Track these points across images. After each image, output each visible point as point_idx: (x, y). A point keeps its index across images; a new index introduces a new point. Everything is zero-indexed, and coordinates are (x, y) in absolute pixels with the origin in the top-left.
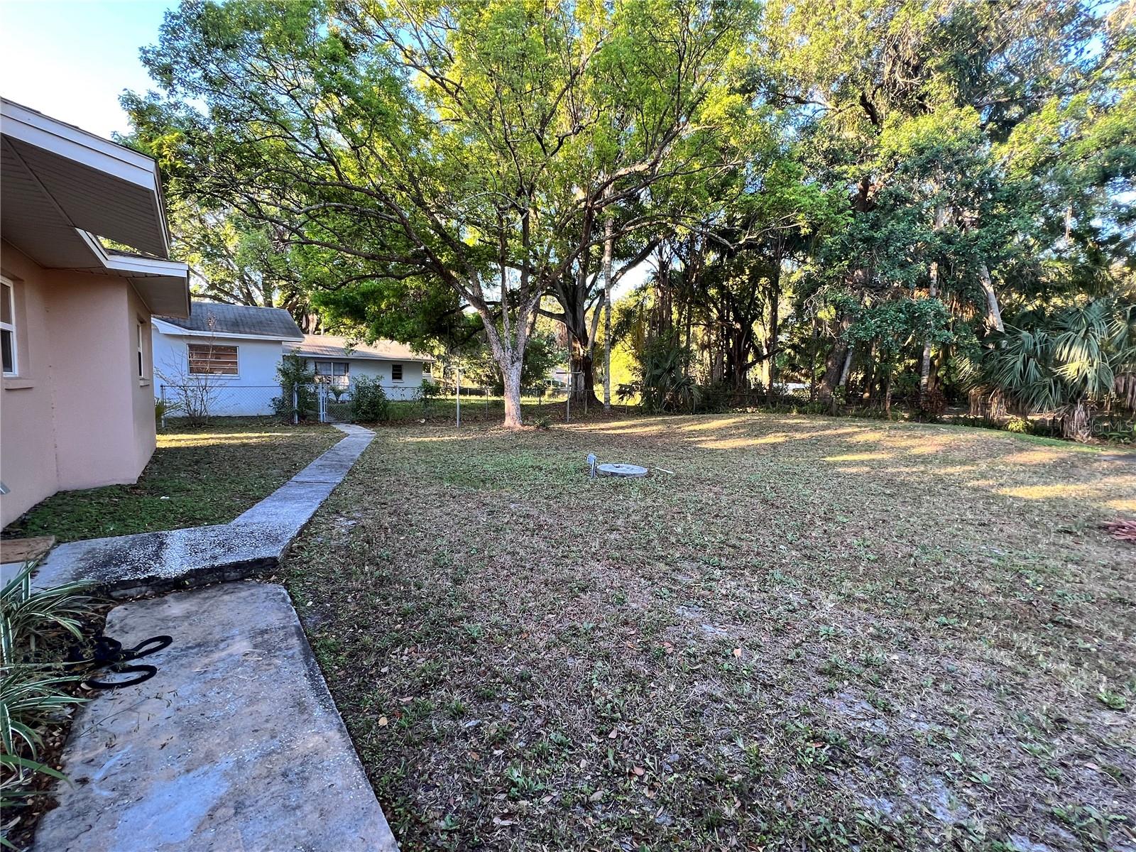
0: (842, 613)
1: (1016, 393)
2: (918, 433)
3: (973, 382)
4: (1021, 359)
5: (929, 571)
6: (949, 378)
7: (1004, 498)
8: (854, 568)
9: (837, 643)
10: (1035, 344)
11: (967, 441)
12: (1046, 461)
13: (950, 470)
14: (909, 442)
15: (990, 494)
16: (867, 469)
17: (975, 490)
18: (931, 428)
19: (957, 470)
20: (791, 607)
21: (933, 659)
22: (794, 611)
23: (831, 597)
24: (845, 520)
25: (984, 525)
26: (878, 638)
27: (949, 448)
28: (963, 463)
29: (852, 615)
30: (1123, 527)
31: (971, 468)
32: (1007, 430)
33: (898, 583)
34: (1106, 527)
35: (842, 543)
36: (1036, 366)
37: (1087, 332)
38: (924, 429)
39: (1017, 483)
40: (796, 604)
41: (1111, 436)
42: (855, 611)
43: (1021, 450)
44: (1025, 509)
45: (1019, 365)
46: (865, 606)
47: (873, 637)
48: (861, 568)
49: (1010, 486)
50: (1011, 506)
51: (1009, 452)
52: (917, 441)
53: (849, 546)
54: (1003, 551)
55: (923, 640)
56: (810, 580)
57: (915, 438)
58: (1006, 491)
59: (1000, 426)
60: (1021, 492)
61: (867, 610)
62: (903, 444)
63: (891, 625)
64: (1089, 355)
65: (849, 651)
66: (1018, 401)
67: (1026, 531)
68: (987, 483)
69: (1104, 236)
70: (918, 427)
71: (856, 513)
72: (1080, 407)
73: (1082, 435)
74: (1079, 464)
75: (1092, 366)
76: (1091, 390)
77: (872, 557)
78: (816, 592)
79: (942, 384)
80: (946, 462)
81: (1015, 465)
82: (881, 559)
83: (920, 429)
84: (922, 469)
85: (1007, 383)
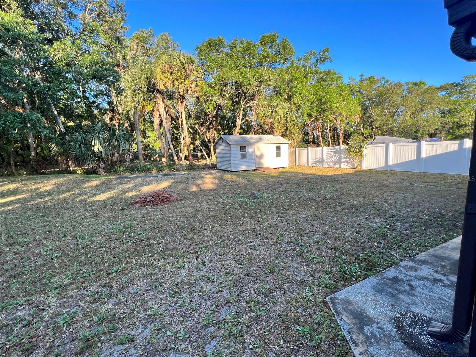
0: (65, 300)
1: (78, 158)
2: (40, 181)
3: (59, 154)
4: (78, 144)
5: (90, 248)
6: (43, 153)
7: (94, 202)
8: (52, 267)
9: (76, 323)
10: (82, 138)
11: (65, 181)
12: (98, 184)
13: (64, 195)
14: (36, 186)
15: (88, 202)
16: (18, 205)
17: (81, 201)
18: (45, 177)
19: (67, 194)
20: (25, 322)
21: (125, 292)
22: (29, 324)
23: (51, 294)
24: (25, 240)
25: (96, 216)
26: (94, 301)
27: (58, 186)
28: (68, 191)
29: (72, 297)
30: (137, 202)
31: (72, 193)
32: (77, 174)
33: (81, 262)
34: (132, 203)
35: (32, 255)
36: (84, 147)
37: (98, 134)
38: (41, 178)
39: (95, 195)
40: (27, 317)
41: (111, 172)
42: (71, 294)
43: (88, 181)
44: (104, 205)
45: (77, 147)
46: (74, 286)
47: (92, 302)
48: (56, 265)
49: (93, 197)
50: (99, 205)
51: (84, 183)
52: (41, 184)
53: (39, 255)
54: (111, 225)
55: (115, 286)
56: (27, 292)
57: (39, 183)
58: (93, 199)
59: (73, 173)
60: (98, 198)
61: (77, 288)
62: (33, 187)
63: (94, 288)
64: (101, 144)
65: (86, 322)
66: (79, 162)
67: (111, 214)
68: (83, 197)
69: (91, 101)
70: (37, 177)
71: (30, 233)
72: (101, 162)
73: (103, 172)
74: (108, 183)
75: (102, 147)
76: (104, 155)
77: (58, 255)
78: (35, 298)
79: (40, 156)
80: (60, 192)
81: (89, 187)
82: (64, 253)
83: (39, 178)
84: (50, 198)
85: (74, 154)
